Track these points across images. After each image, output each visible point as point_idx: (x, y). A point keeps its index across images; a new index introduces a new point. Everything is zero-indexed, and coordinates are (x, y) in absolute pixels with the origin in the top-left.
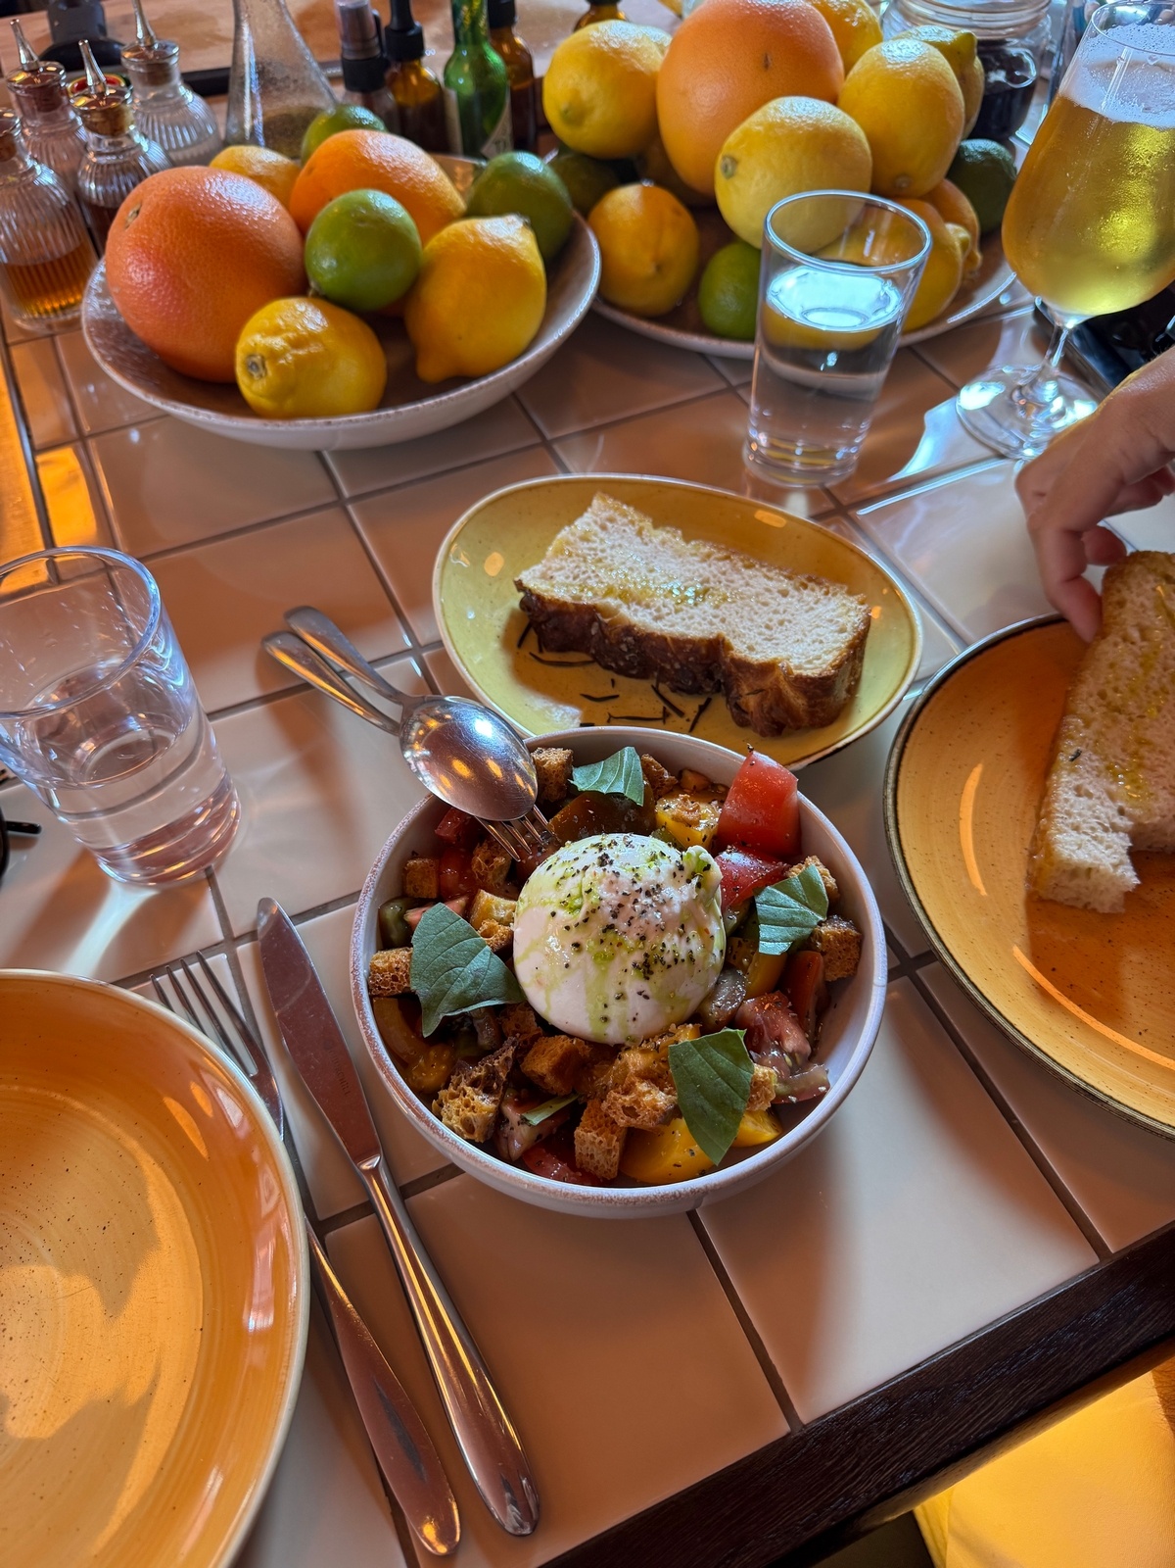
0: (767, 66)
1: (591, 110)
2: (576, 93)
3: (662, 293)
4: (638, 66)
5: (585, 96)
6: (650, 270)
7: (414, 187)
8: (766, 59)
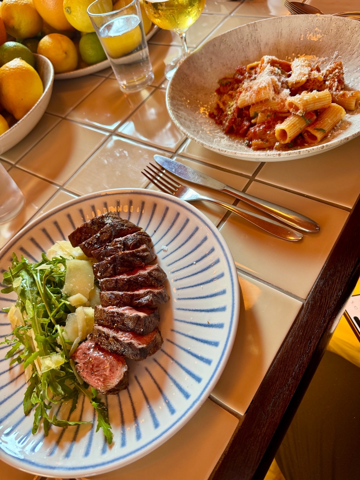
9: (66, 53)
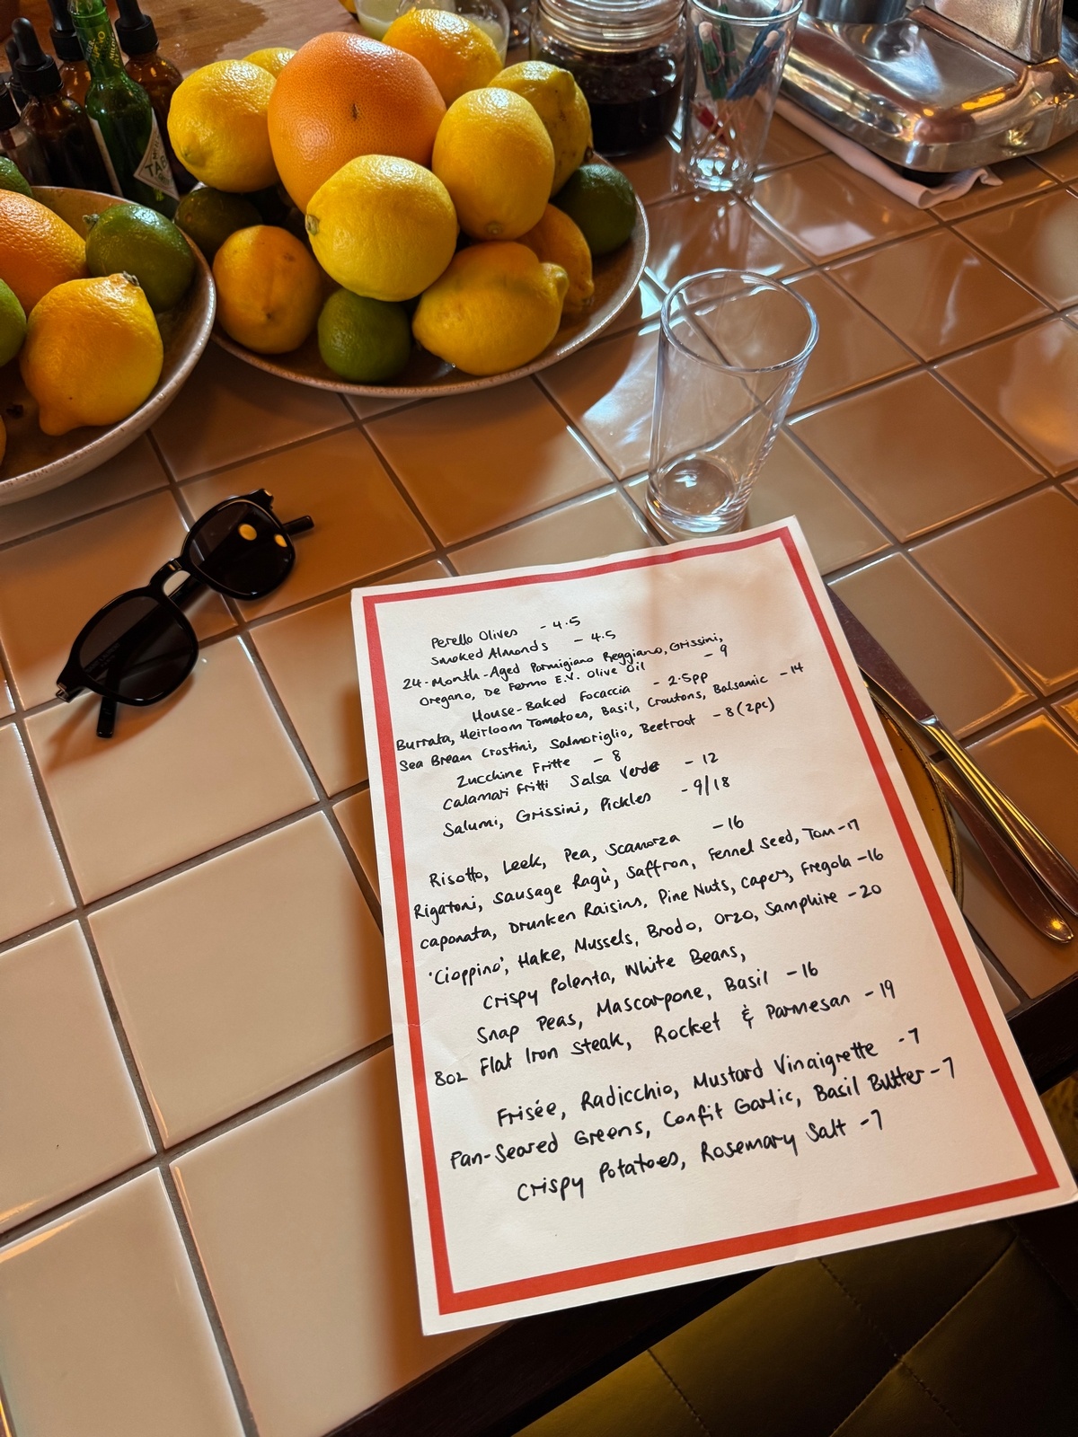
0: (355, 116)
1: (211, 153)
2: (194, 137)
3: (280, 336)
4: (252, 109)
5: (202, 139)
6: (262, 318)
7: (21, 247)
8: (354, 109)
9: (269, 316)
